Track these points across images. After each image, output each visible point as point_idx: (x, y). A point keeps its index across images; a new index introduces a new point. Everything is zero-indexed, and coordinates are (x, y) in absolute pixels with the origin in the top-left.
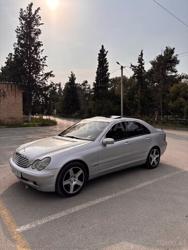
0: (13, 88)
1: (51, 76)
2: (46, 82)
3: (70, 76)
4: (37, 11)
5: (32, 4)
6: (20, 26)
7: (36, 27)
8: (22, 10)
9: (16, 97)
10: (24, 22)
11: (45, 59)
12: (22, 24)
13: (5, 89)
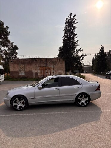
0: (60, 60)
1: (81, 51)
2: (78, 55)
3: (101, 48)
4: (74, 17)
5: (71, 14)
6: (65, 27)
7: (74, 26)
8: (66, 18)
9: (61, 64)
10: (67, 25)
11: (77, 42)
12: (66, 26)
13: (57, 61)
